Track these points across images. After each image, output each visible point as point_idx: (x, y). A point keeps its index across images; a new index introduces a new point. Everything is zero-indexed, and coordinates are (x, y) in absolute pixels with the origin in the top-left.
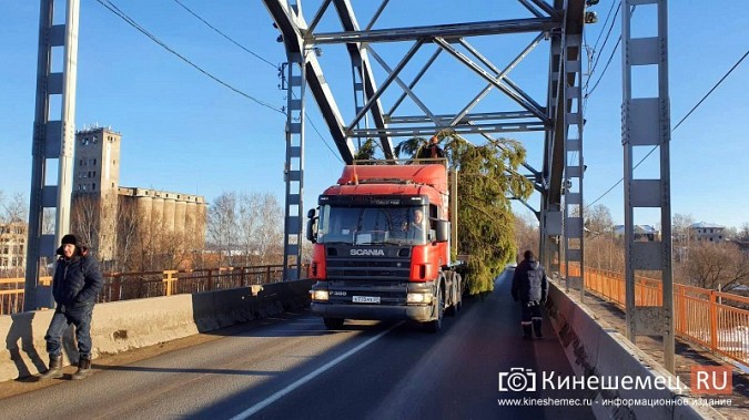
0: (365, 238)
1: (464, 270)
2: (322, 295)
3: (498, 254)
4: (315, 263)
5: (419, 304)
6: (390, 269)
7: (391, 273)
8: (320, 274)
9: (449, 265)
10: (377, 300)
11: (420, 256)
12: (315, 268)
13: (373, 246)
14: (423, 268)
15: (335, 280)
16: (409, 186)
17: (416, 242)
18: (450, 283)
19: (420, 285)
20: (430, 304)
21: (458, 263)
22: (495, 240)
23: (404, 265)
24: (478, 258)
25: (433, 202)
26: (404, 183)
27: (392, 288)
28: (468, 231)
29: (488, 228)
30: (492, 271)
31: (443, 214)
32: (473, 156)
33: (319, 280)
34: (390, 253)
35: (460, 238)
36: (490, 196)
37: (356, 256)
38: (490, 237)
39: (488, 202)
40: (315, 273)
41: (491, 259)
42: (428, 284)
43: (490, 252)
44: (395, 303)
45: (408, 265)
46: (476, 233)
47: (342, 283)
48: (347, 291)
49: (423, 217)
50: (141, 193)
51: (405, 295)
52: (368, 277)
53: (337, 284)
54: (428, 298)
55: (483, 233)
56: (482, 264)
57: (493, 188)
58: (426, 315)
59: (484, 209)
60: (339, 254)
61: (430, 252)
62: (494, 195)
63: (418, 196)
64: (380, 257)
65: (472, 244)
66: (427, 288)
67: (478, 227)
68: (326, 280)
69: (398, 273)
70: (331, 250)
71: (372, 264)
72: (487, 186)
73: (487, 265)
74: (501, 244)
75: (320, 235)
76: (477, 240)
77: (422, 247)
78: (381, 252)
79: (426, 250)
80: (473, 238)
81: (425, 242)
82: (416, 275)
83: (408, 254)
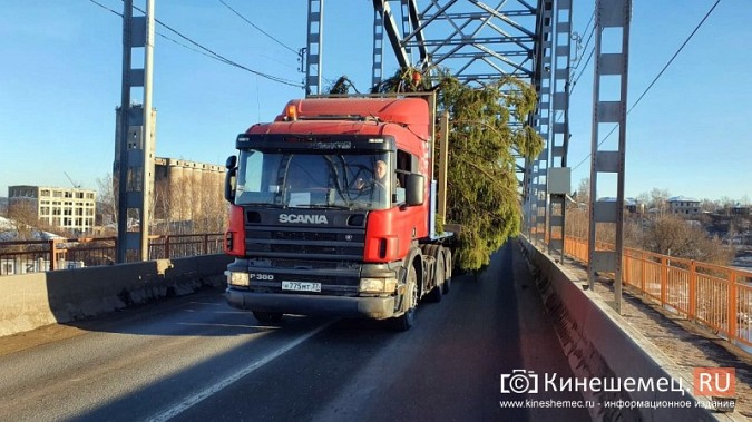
0: (301, 199)
1: (453, 244)
2: (240, 279)
3: (498, 224)
4: (232, 233)
5: (377, 295)
6: (335, 243)
7: (338, 250)
8: (238, 250)
9: (433, 237)
10: (315, 287)
11: (380, 226)
12: (232, 240)
13: (313, 210)
14: (384, 243)
15: (258, 257)
16: (369, 124)
17: (376, 206)
18: (432, 261)
19: (380, 267)
20: (395, 294)
21: (446, 235)
22: (494, 206)
23: (356, 238)
24: (472, 228)
25: (406, 149)
26: (363, 119)
27: (339, 271)
28: (461, 195)
29: (486, 191)
30: (489, 244)
31: (421, 167)
32: (469, 100)
33: (238, 256)
34: (336, 222)
35: (450, 203)
36: (491, 151)
37: (287, 225)
38: (488, 202)
39: (488, 158)
40: (231, 247)
41: (489, 230)
42: (392, 265)
43: (487, 220)
44: (342, 293)
45: (362, 238)
46: (470, 196)
47: (268, 262)
48: (275, 275)
49: (386, 169)
50: (173, 163)
51: (356, 281)
52: (303, 255)
53: (260, 263)
54: (390, 284)
55: (480, 197)
56: (476, 236)
57: (495, 140)
58: (387, 309)
59: (481, 167)
60: (263, 221)
61: (396, 219)
62: (496, 148)
63: (379, 137)
64: (321, 226)
65: (465, 211)
66: (390, 271)
67: (473, 189)
68: (246, 257)
69: (348, 250)
70: (253, 215)
71: (310, 236)
72: (486, 138)
73: (483, 237)
74: (503, 210)
75: (238, 193)
76: (472, 207)
77: (383, 212)
78: (322, 219)
79: (390, 216)
80: (467, 204)
81: (388, 204)
82: (374, 252)
83: (361, 223)
